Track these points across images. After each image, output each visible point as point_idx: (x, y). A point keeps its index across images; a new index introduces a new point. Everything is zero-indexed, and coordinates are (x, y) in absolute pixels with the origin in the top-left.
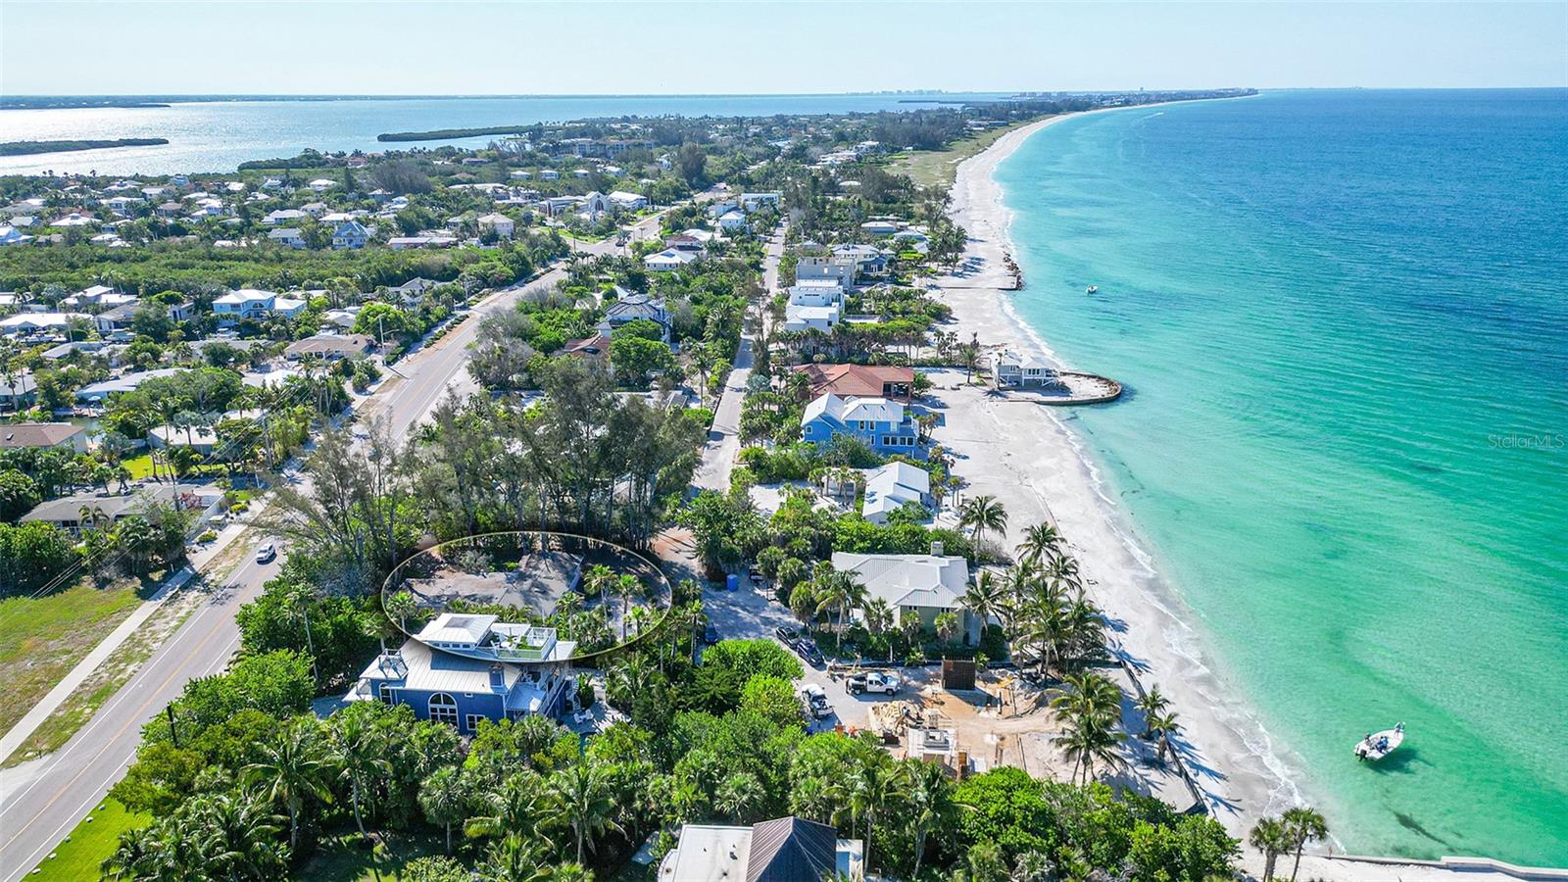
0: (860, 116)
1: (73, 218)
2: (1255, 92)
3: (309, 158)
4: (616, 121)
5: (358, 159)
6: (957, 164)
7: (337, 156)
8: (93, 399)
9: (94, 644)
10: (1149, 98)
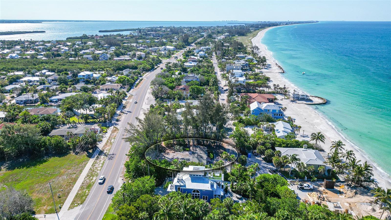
0: (220, 27)
1: (30, 51)
2: (318, 22)
3: (84, 36)
4: (158, 28)
5: (97, 37)
6: (251, 39)
7: (91, 36)
8: (54, 101)
9: (81, 171)
10: (292, 23)
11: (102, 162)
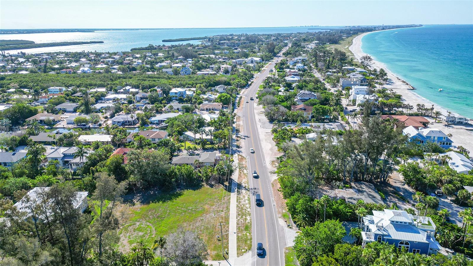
3: (151, 47)
4: (228, 36)
5: (165, 47)
7: (158, 46)
8: (155, 122)
9: (228, 208)
11: (246, 198)
